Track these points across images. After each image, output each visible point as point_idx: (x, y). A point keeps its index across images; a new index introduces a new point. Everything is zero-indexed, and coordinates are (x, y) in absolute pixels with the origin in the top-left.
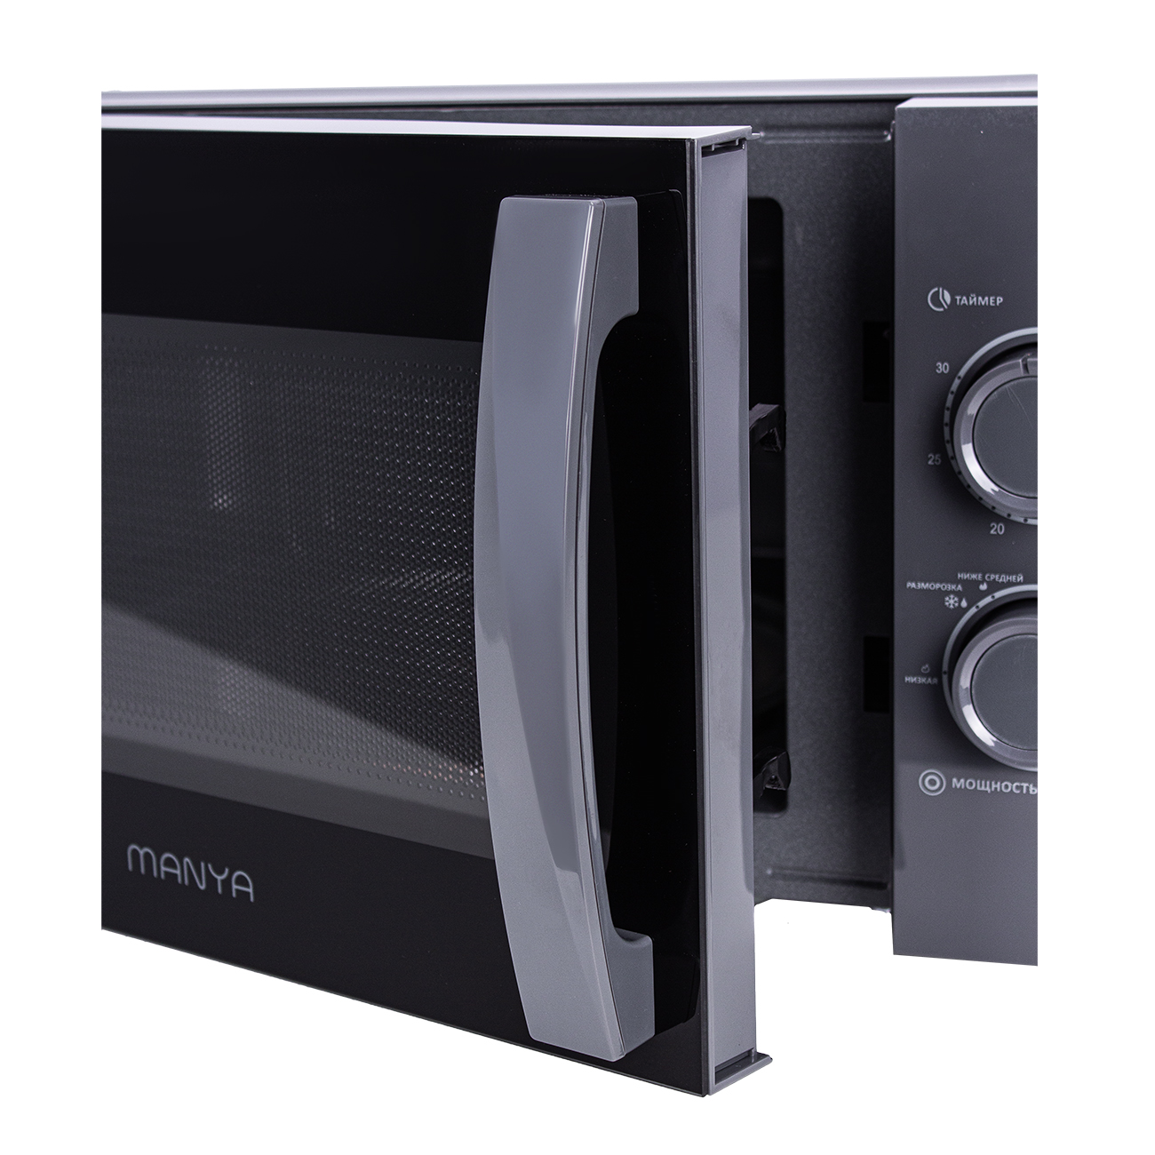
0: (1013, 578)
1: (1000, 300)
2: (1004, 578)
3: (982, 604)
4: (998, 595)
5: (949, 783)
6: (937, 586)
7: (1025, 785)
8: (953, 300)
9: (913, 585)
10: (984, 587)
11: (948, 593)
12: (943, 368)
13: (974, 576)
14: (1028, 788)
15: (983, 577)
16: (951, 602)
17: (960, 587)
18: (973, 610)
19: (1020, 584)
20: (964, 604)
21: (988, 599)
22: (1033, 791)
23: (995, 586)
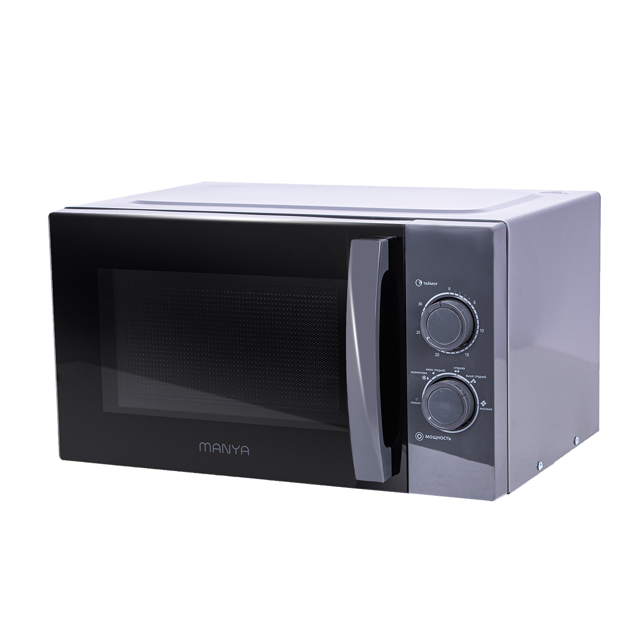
0: (442, 370)
1: (436, 284)
2: (439, 371)
3: (433, 379)
4: (438, 376)
5: (425, 436)
6: (420, 373)
8: (423, 283)
9: (413, 372)
10: (433, 373)
11: (423, 375)
12: (420, 304)
13: (431, 370)
14: (448, 438)
15: (433, 370)
16: (424, 378)
17: (426, 373)
18: (431, 381)
19: (444, 372)
20: (428, 379)
21: (435, 377)
22: (450, 439)
23: (437, 373)
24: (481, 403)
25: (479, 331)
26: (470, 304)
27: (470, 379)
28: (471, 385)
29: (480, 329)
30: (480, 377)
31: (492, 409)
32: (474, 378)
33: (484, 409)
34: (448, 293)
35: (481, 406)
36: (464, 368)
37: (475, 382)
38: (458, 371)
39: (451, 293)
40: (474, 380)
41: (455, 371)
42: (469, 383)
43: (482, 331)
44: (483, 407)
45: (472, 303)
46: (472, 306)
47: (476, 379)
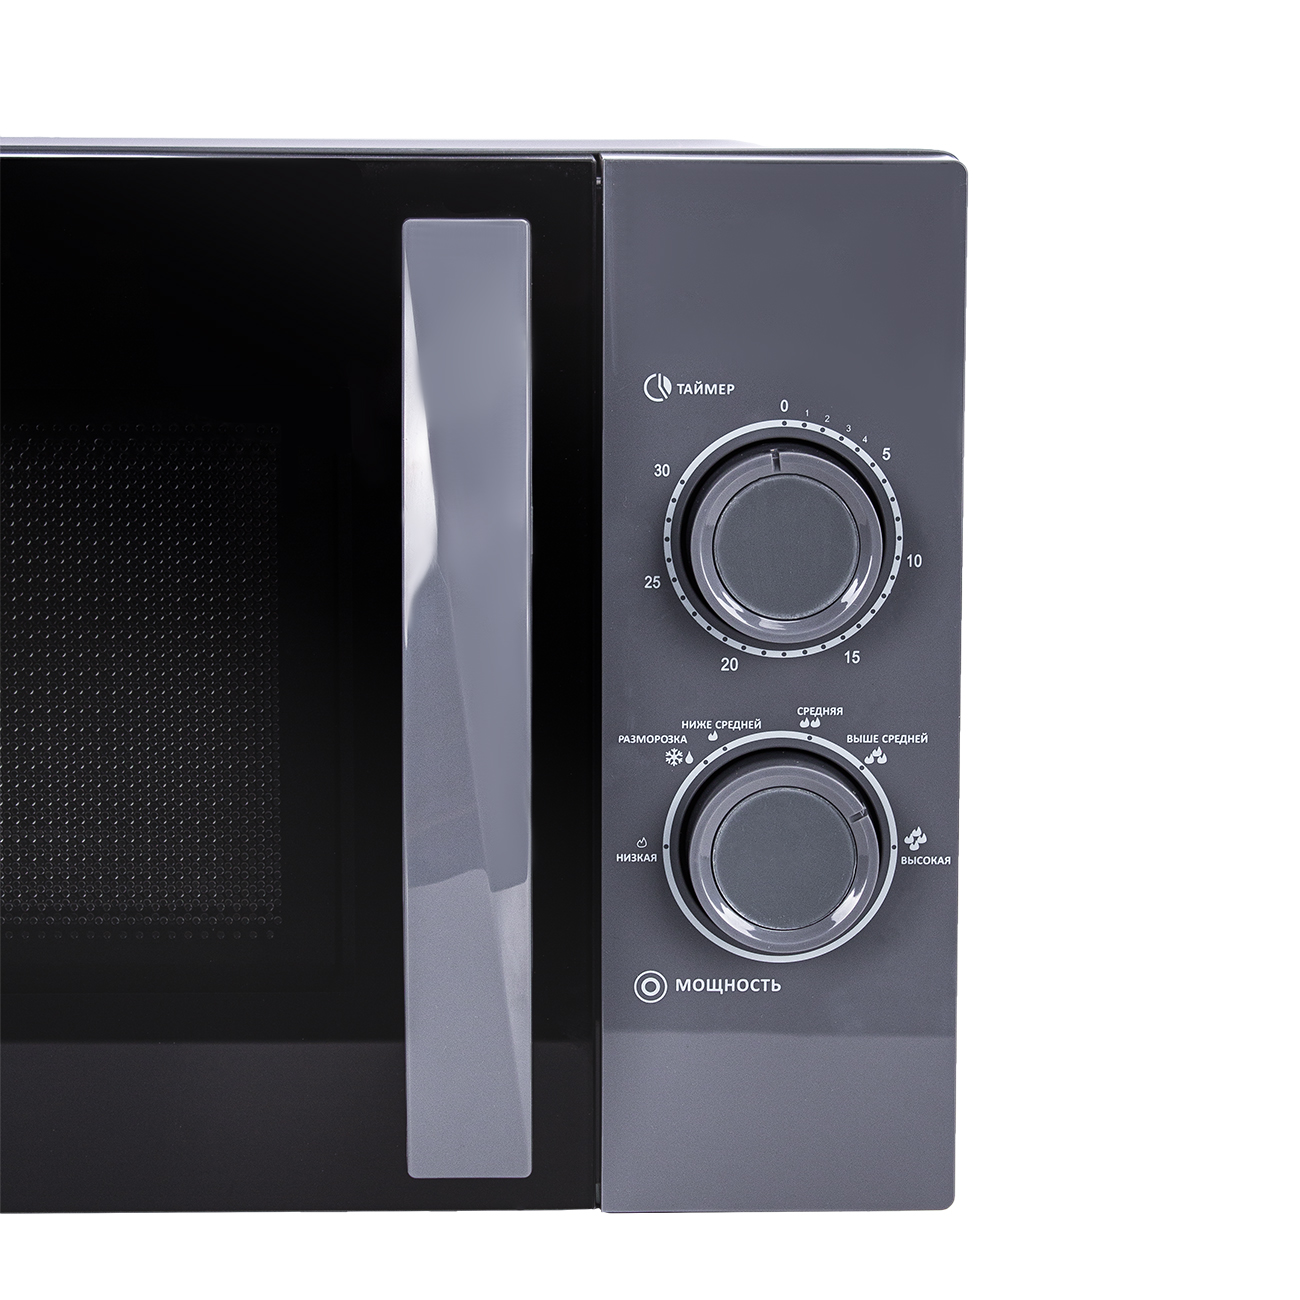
1: (731, 388)
2: (738, 726)
3: (711, 758)
4: (731, 746)
5: (672, 985)
6: (657, 738)
7: (765, 981)
8: (675, 388)
9: (627, 739)
10: (713, 737)
11: (669, 747)
12: (662, 470)
13: (701, 724)
14: (769, 984)
15: (713, 725)
16: (673, 757)
17: (684, 739)
18: (701, 766)
19: (757, 731)
20: (689, 759)
21: (720, 752)
22: (776, 987)
23: (727, 736)
24: (907, 840)
25: (904, 562)
26: (869, 460)
27: (862, 751)
28: (866, 772)
29: (905, 554)
30: (905, 740)
31: (948, 860)
32: (881, 744)
33: (916, 861)
34: (778, 423)
35: (904, 850)
36: (841, 711)
37: (883, 760)
38: (816, 724)
39: (791, 423)
40: (877, 753)
41: (804, 724)
42: (857, 763)
43: (917, 561)
44: (913, 854)
45: (877, 457)
46: (877, 470)
47: (887, 749)
